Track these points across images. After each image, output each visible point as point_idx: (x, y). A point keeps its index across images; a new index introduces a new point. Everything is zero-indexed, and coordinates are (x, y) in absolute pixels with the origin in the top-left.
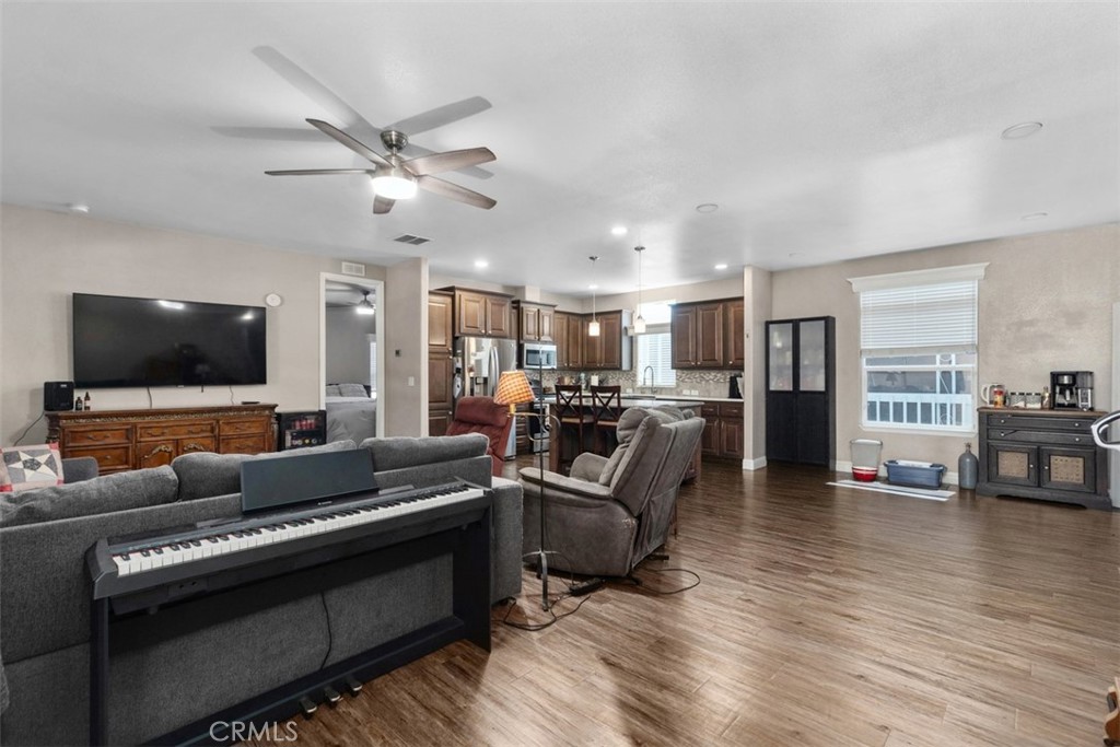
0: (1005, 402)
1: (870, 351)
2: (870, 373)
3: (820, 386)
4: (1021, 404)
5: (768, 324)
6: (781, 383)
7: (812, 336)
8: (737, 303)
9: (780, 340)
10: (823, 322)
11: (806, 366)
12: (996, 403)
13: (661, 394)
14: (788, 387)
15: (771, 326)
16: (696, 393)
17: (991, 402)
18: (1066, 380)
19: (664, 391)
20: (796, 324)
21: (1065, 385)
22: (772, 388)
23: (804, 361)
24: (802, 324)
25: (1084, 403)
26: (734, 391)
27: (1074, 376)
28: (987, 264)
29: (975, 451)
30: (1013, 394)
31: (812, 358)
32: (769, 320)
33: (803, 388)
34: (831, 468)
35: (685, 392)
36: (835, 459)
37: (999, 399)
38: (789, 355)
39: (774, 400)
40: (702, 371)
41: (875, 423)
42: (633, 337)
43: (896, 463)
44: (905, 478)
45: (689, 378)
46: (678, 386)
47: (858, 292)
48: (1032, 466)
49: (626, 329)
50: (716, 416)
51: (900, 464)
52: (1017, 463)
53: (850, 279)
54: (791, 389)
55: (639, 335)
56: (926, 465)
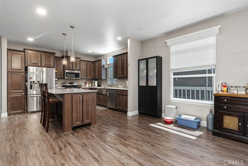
0: (227, 91)
1: (174, 70)
2: (174, 79)
3: (155, 84)
4: (235, 92)
6: (143, 83)
7: (152, 64)
8: (126, 54)
9: (143, 66)
11: (151, 76)
12: (223, 91)
15: (140, 61)
17: (221, 91)
20: (147, 59)
22: (140, 85)
23: (150, 74)
24: (149, 60)
28: (219, 26)
30: (231, 87)
31: (153, 73)
32: (139, 59)
33: (149, 85)
36: (162, 113)
37: (225, 89)
38: (145, 72)
40: (123, 79)
41: (178, 99)
42: (106, 68)
43: (181, 117)
44: (185, 124)
45: (120, 81)
46: (117, 84)
47: (170, 46)
48: (240, 124)
49: (104, 66)
50: (121, 95)
51: (182, 118)
52: (233, 122)
53: (166, 41)
54: (146, 85)
55: (108, 68)
56: (192, 118)
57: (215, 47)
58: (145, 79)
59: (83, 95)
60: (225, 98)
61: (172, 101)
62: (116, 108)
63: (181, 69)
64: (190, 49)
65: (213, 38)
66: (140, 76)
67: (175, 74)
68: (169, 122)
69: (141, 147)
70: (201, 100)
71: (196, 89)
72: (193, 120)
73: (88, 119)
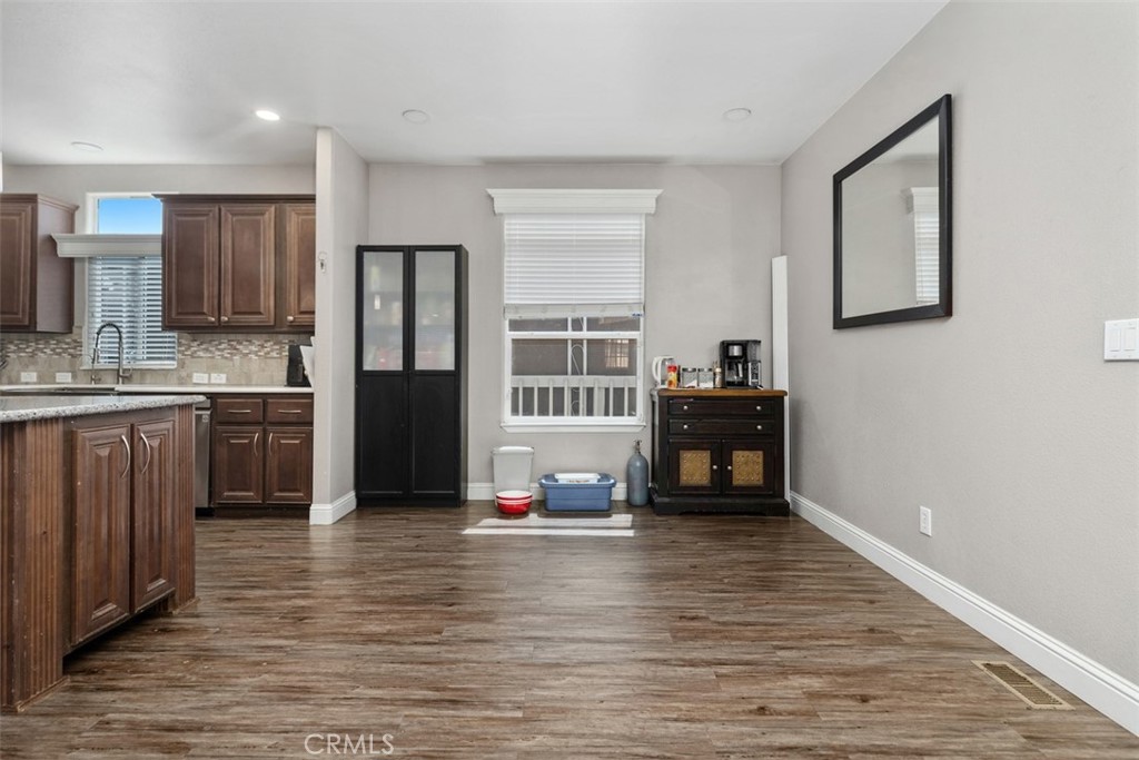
0: (679, 381)
1: (517, 308)
2: (515, 341)
3: (447, 363)
4: (694, 383)
5: (361, 251)
6: (384, 357)
7: (434, 276)
8: (303, 207)
9: (383, 278)
10: (452, 255)
11: (425, 328)
12: (670, 383)
13: (142, 383)
14: (395, 363)
15: (367, 255)
16: (223, 378)
17: (664, 382)
18: (736, 351)
19: (148, 377)
20: (409, 253)
21: (736, 357)
22: (367, 367)
23: (423, 320)
24: (419, 254)
25: (755, 380)
26: (296, 374)
27: (744, 345)
28: (659, 192)
29: (646, 451)
30: (684, 370)
31: (434, 315)
32: (363, 244)
33: (420, 365)
34: (462, 497)
35: (197, 377)
36: (467, 482)
37: (673, 376)
38: (397, 308)
39: (370, 388)
40: (232, 337)
41: (522, 420)
42: (70, 262)
43: (557, 481)
44: (569, 503)
45: (207, 350)
46: (182, 365)
47: (501, 214)
48: (715, 467)
49: (51, 242)
50: (259, 423)
51: (560, 482)
52: (699, 465)
53: (490, 191)
54: (401, 369)
55: (90, 258)
56: (592, 478)
57: (643, 249)
58: (398, 339)
59: (132, 426)
60: (683, 400)
61: (508, 430)
62: (210, 502)
63: (545, 307)
64: (572, 241)
65: (638, 222)
66: (366, 323)
67: (515, 325)
68: (516, 509)
69: (538, 603)
70: (615, 415)
71: (538, 382)
72: (595, 482)
73: (157, 578)
